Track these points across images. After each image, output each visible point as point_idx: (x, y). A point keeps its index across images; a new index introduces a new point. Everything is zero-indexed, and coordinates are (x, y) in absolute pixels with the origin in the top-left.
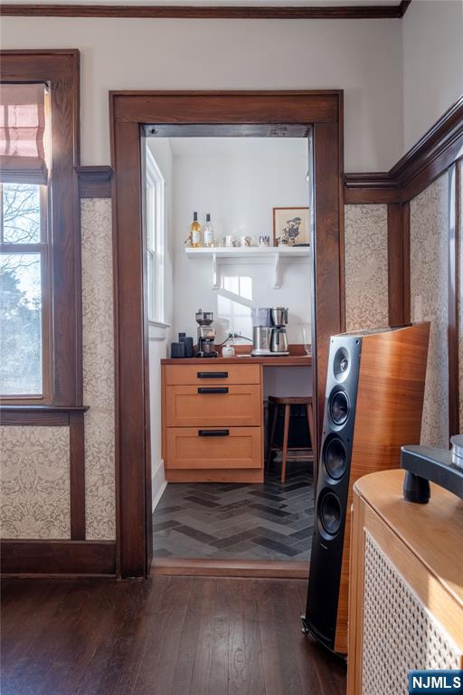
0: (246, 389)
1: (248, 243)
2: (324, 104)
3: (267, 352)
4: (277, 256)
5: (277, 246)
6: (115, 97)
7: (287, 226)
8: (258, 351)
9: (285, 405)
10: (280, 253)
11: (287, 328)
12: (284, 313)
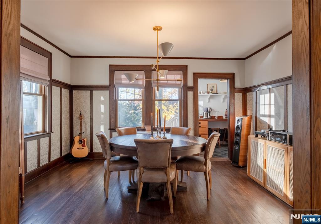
0: (204, 126)
1: (203, 93)
2: (231, 75)
3: (207, 118)
4: (209, 96)
5: (209, 93)
6: (194, 74)
7: (211, 88)
8: (205, 118)
9: (212, 130)
10: (210, 95)
11: (211, 112)
12: (210, 109)
